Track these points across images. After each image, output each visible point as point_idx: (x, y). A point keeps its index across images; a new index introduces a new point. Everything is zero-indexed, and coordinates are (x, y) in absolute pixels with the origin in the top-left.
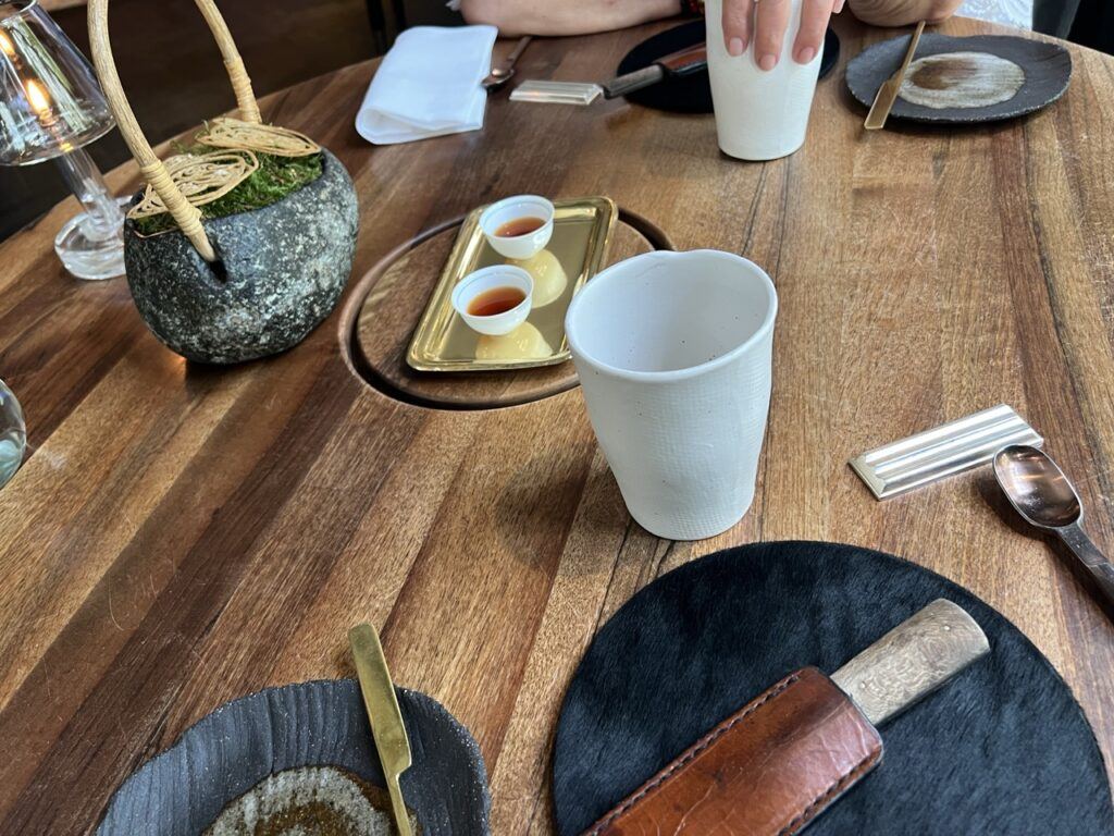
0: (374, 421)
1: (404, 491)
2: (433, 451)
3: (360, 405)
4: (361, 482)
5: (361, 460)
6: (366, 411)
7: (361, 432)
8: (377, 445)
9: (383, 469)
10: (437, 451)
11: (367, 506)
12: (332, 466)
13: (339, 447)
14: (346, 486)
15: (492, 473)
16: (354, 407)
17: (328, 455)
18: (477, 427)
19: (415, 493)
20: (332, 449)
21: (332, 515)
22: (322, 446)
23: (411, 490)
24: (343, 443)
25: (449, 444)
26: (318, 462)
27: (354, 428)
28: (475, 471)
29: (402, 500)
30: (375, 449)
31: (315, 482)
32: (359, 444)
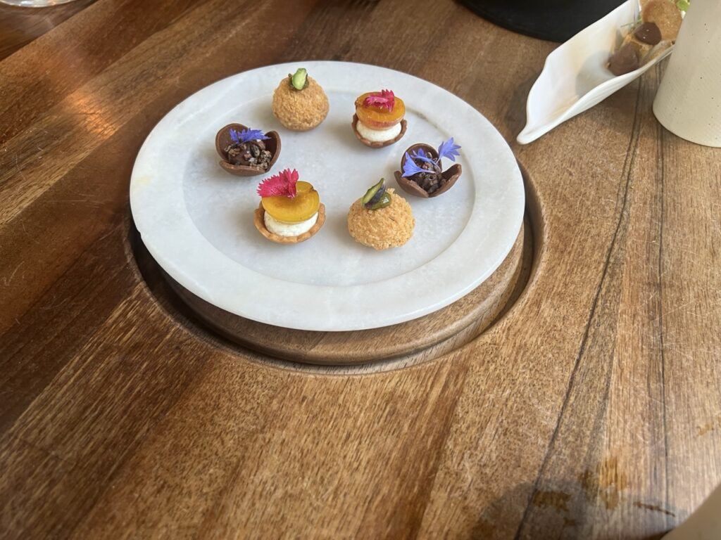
0: (137, 347)
1: (149, 489)
2: (203, 424)
3: (124, 314)
4: (93, 452)
5: (101, 413)
6: (130, 325)
7: (114, 359)
8: (131, 389)
9: (129, 435)
10: (209, 427)
11: (89, 502)
12: (60, 410)
13: (79, 377)
14: (68, 453)
15: (279, 493)
16: (116, 314)
17: (61, 386)
18: (272, 398)
19: (162, 498)
20: (68, 378)
21: (35, 503)
22: (57, 369)
23: (159, 491)
24: (84, 373)
25: (228, 417)
26: (42, 396)
27: (108, 350)
28: (257, 481)
29: (142, 506)
30: (126, 395)
31: (27, 434)
32: (107, 381)
